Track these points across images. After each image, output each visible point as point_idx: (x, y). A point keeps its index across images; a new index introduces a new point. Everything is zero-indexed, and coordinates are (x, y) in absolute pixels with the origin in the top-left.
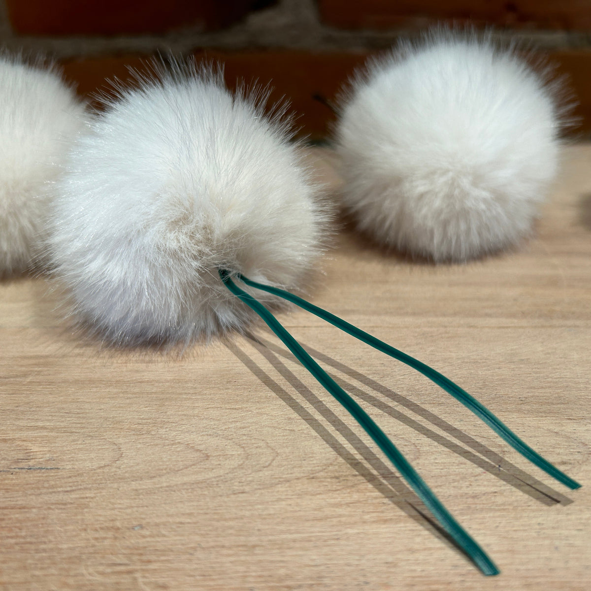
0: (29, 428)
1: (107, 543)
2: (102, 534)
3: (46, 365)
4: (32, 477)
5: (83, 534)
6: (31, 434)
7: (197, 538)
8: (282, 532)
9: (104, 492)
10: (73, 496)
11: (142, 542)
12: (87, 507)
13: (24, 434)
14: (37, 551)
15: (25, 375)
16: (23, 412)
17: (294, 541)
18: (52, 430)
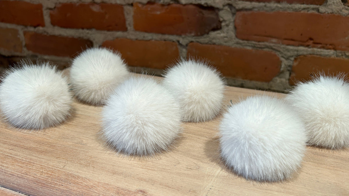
0: (85, 137)
1: (88, 158)
2: (88, 157)
3: (95, 126)
4: (81, 145)
5: (85, 156)
6: (84, 138)
7: (105, 162)
8: (121, 165)
9: (93, 151)
10: (87, 150)
11: (94, 160)
12: (88, 152)
13: (83, 138)
14: (75, 157)
15: (90, 127)
16: (85, 134)
17: (122, 167)
18: (89, 138)
